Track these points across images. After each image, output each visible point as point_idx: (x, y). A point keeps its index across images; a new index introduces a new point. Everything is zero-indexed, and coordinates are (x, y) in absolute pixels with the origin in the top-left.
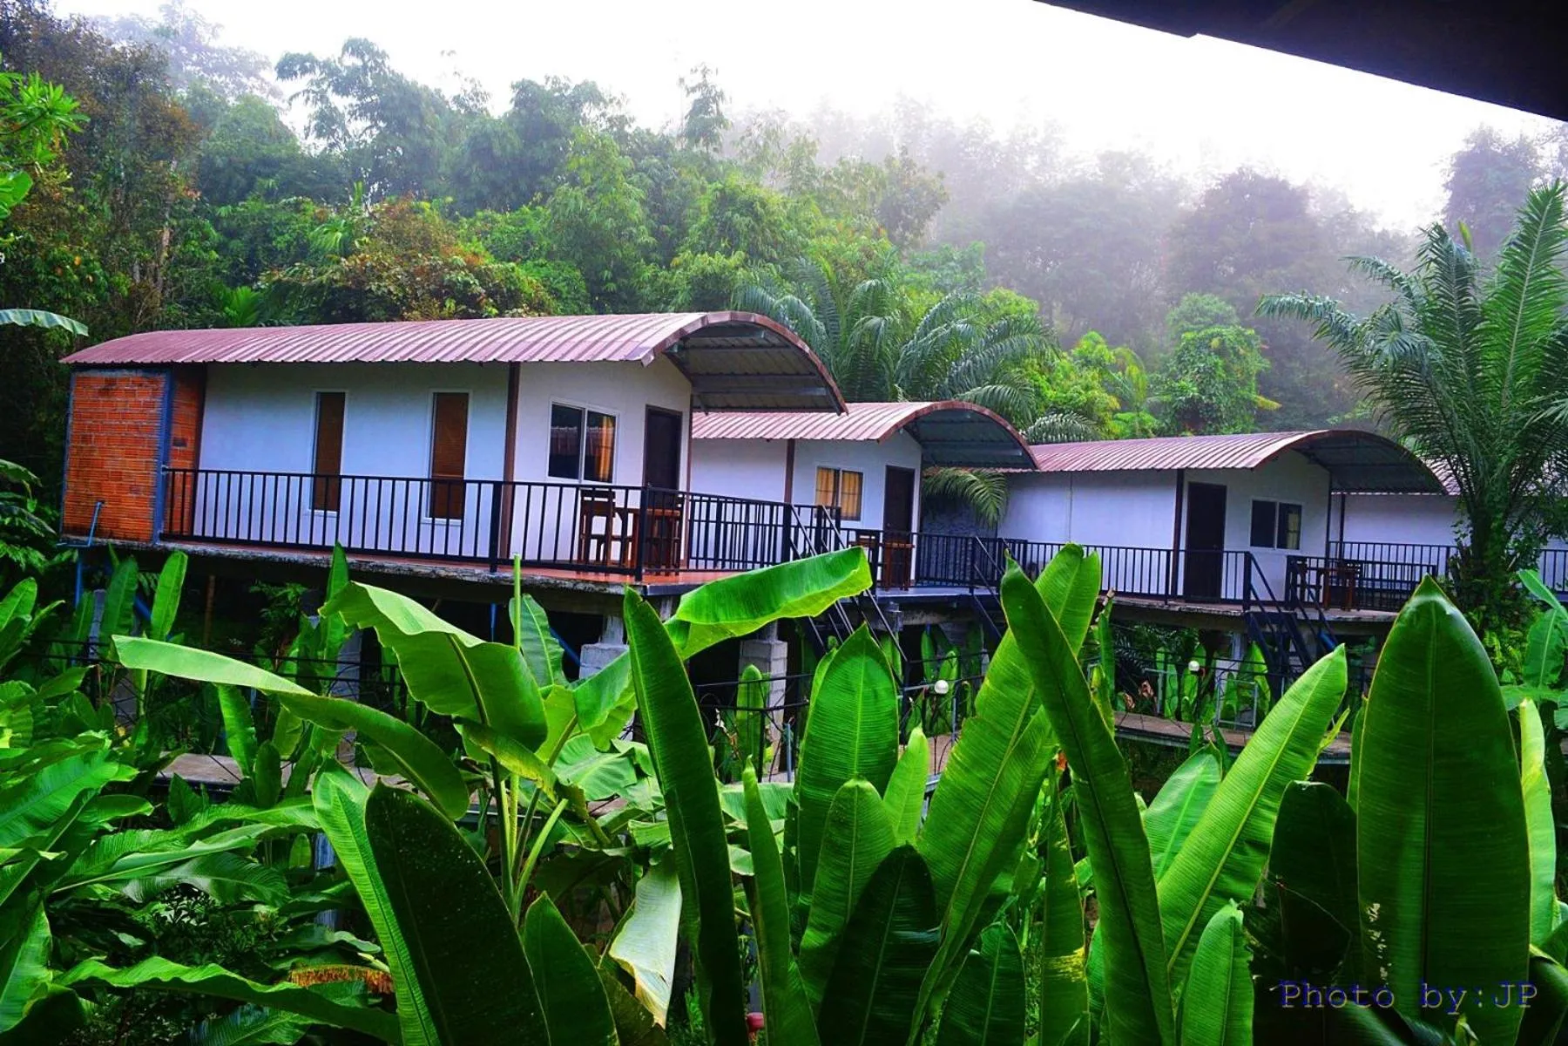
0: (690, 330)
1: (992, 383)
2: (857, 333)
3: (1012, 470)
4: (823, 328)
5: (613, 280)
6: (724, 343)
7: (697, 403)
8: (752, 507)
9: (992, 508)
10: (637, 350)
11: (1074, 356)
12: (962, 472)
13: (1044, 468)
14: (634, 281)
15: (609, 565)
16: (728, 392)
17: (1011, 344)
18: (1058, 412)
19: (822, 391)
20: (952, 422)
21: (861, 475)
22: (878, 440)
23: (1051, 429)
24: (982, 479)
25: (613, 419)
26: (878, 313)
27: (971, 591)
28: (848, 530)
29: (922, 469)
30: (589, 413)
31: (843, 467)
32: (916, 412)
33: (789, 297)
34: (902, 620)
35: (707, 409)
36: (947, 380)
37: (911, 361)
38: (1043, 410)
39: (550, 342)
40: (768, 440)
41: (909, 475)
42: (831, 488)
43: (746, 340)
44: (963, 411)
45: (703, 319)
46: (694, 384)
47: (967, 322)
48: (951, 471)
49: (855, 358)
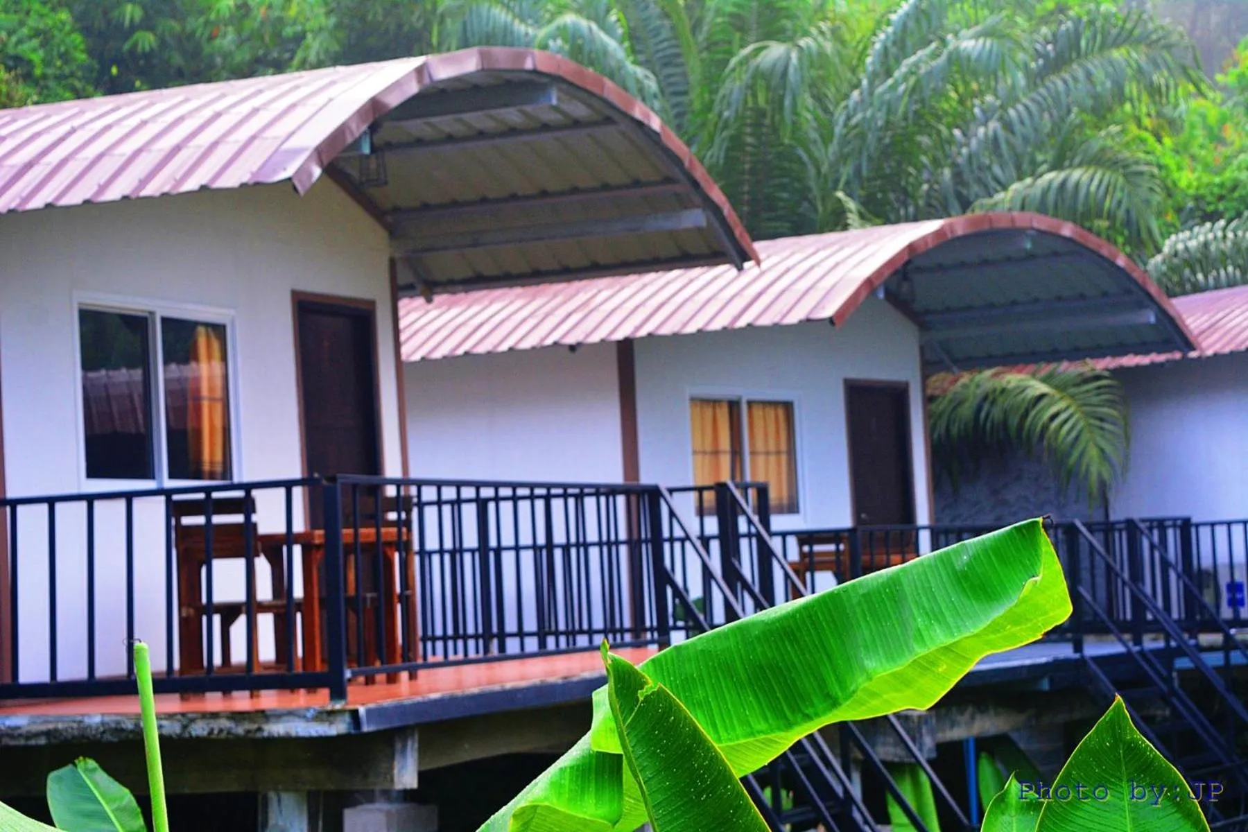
0: (394, 101)
1: (1057, 165)
2: (733, 85)
3: (1130, 361)
4: (652, 85)
5: (147, 24)
6: (458, 129)
7: (404, 277)
8: (590, 503)
9: (1093, 452)
10: (279, 156)
11: (1223, 88)
12: (1013, 379)
13: (1210, 346)
14: (195, 23)
15: (257, 671)
16: (475, 244)
17: (1089, 75)
18: (1213, 217)
19: (696, 218)
20: (985, 263)
21: (788, 407)
22: (831, 321)
23: (1203, 259)
24: (1061, 387)
25: (219, 331)
26: (773, 33)
27: (1078, 648)
28: (784, 535)
29: (925, 378)
30: (166, 321)
31: (745, 392)
32: (911, 247)
33: (569, 18)
34: (932, 732)
35: (430, 287)
36: (947, 173)
37: (862, 137)
38: (1171, 217)
39: (63, 162)
40: (572, 348)
41: (896, 396)
42: (725, 443)
43: (512, 115)
44: (1013, 233)
45: (420, 71)
46: (393, 232)
47: (986, 33)
48: (986, 379)
49: (736, 143)
